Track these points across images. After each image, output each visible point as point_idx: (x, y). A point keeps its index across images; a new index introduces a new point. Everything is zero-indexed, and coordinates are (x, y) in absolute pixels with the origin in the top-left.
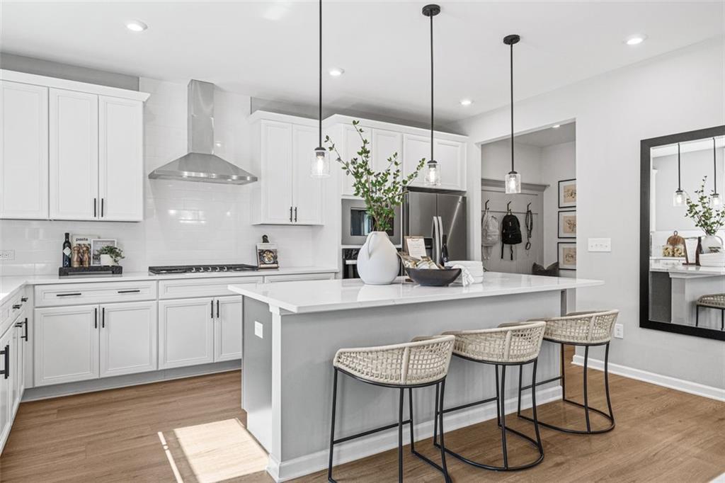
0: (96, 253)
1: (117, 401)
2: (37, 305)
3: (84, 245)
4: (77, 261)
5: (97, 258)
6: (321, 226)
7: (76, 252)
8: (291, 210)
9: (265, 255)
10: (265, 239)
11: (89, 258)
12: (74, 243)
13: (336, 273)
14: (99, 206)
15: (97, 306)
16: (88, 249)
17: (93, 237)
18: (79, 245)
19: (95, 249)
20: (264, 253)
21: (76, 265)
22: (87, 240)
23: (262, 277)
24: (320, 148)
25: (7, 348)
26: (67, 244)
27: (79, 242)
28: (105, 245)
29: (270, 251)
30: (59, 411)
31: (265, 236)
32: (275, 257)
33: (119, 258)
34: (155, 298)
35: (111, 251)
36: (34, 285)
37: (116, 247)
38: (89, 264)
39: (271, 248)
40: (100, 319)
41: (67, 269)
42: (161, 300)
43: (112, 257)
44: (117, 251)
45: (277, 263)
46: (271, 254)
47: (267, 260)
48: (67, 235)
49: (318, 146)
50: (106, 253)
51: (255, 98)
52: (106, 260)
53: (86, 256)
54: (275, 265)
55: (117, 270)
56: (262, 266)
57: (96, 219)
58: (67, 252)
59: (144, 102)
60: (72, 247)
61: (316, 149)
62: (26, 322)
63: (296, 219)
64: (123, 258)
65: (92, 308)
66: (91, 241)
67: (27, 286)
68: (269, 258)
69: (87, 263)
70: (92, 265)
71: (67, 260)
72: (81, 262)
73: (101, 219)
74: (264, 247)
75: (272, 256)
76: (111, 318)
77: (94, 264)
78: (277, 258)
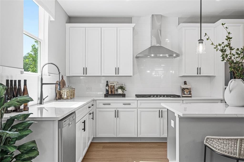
0: (117, 89)
1: (122, 147)
2: (97, 107)
3: (113, 85)
4: (110, 92)
5: (117, 90)
6: (214, 77)
7: (110, 88)
8: (198, 69)
9: (185, 90)
10: (185, 83)
11: (114, 90)
12: (110, 85)
13: (221, 100)
14: (117, 70)
15: (116, 109)
16: (114, 87)
17: (115, 82)
18: (111, 85)
19: (116, 87)
21: (110, 93)
22: (114, 83)
23: (182, 101)
24: (201, 40)
25: (85, 121)
26: (107, 85)
27: (111, 84)
28: (119, 85)
29: (187, 89)
30: (103, 147)
31: (185, 81)
32: (190, 92)
33: (124, 91)
34: (136, 107)
35: (122, 88)
36: (96, 100)
37: (123, 86)
38: (114, 93)
39: (188, 87)
40: (117, 114)
41: (107, 95)
43: (122, 90)
44: (124, 88)
45: (191, 95)
47: (186, 93)
48: (107, 81)
49: (200, 39)
50: (120, 89)
51: (180, 18)
52: (120, 92)
54: (190, 95)
55: (123, 95)
56: (183, 95)
57: (116, 75)
58: (107, 88)
59: (133, 27)
60: (109, 86)
61: (198, 41)
62: (93, 113)
63: (200, 73)
64: (126, 91)
65: (114, 109)
66: (115, 84)
67: (94, 100)
68: (187, 92)
69: (113, 92)
70: (115, 93)
71: (107, 91)
72: (112, 92)
73: (118, 75)
74: (185, 86)
75: (188, 91)
76: (121, 114)
77: (116, 93)
78: (191, 92)
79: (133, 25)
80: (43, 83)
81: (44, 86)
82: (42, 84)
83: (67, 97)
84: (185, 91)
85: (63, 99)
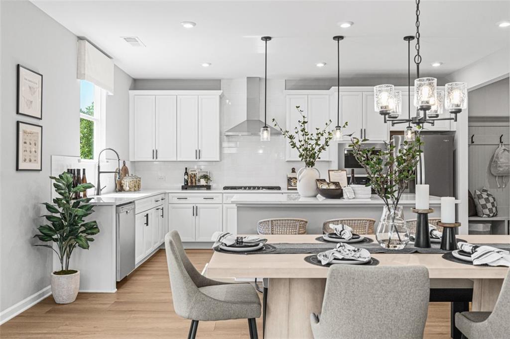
0: (199, 178)
1: (196, 253)
2: (170, 202)
3: (194, 173)
4: (190, 182)
5: (199, 181)
6: (331, 161)
7: (190, 177)
9: (292, 181)
10: (293, 171)
11: (196, 180)
12: (190, 173)
14: (198, 153)
15: (194, 205)
16: (195, 175)
17: (198, 169)
18: (192, 174)
19: (198, 176)
20: (292, 179)
21: (189, 184)
22: (195, 171)
25: (147, 214)
26: (186, 173)
27: (192, 172)
28: (202, 174)
29: (294, 179)
31: (293, 168)
33: (209, 181)
34: (221, 203)
35: (205, 177)
36: (169, 193)
37: (208, 175)
38: (196, 183)
40: (195, 211)
41: (185, 187)
42: (225, 204)
43: (205, 181)
47: (293, 184)
48: (186, 168)
50: (203, 178)
51: (288, 80)
52: (203, 182)
53: (194, 179)
55: (208, 187)
56: (289, 188)
57: (197, 160)
58: (186, 177)
59: (219, 96)
60: (188, 174)
62: (163, 209)
64: (211, 181)
65: (192, 205)
66: (197, 172)
67: (165, 193)
68: (295, 183)
71: (186, 181)
72: (192, 182)
73: (199, 160)
74: (292, 175)
76: (200, 211)
77: (198, 184)
79: (219, 92)
80: (101, 171)
81: (101, 174)
82: (99, 173)
83: (130, 188)
85: (124, 191)
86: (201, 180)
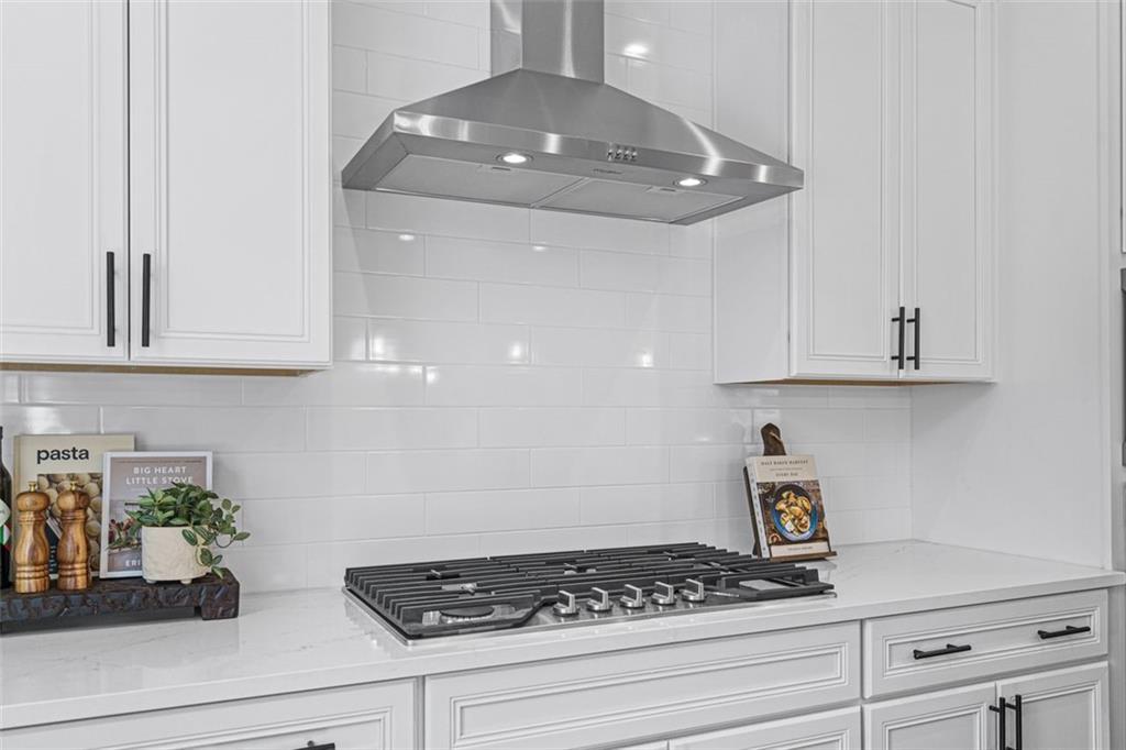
0: (125, 518)
3: (72, 477)
4: (34, 562)
5: (127, 538)
7: (30, 516)
9: (781, 506)
10: (772, 441)
11: (91, 537)
12: (27, 476)
14: (131, 290)
16: (84, 499)
18: (52, 479)
19: (114, 502)
20: (779, 498)
21: (28, 578)
22: (86, 454)
27: (50, 467)
29: (798, 490)
31: (769, 427)
32: (817, 514)
33: (223, 539)
35: (190, 508)
37: (209, 487)
38: (92, 565)
39: (801, 477)
43: (193, 541)
44: (216, 504)
45: (826, 539)
46: (802, 501)
47: (789, 526)
50: (166, 524)
52: (167, 554)
53: (76, 534)
54: (818, 547)
57: (117, 355)
60: (15, 492)
63: (916, 359)
64: (243, 536)
66: (101, 462)
68: (797, 518)
69: (79, 568)
70: (104, 573)
72: (52, 557)
73: (140, 356)
75: (806, 510)
77: (110, 569)
78: (822, 515)
84: (782, 511)
86: (148, 534)
